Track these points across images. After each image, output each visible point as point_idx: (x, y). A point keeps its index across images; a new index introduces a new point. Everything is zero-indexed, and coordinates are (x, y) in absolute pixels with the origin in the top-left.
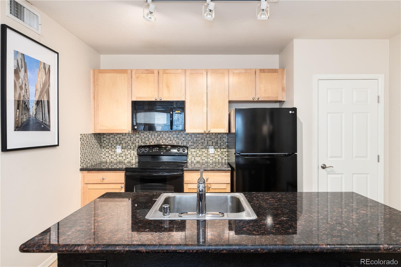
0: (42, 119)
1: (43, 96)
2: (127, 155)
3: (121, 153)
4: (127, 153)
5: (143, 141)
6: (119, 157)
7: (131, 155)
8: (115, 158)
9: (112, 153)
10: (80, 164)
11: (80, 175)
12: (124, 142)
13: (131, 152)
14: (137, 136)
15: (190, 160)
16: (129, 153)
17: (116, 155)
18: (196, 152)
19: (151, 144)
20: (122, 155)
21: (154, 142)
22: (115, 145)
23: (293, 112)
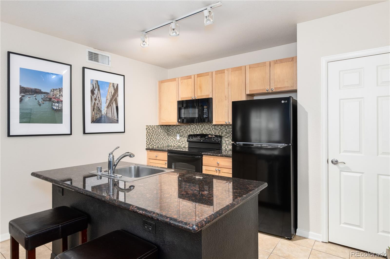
0: (111, 116)
1: (112, 103)
2: (183, 141)
3: (179, 140)
4: (183, 140)
5: (193, 131)
6: (179, 142)
7: (185, 141)
8: (176, 143)
9: (174, 140)
10: (146, 146)
12: (181, 132)
13: (185, 139)
14: (189, 127)
15: (224, 147)
16: (184, 140)
17: (177, 141)
18: (229, 141)
19: (198, 133)
20: (180, 141)
21: (200, 132)
22: (176, 134)
23: (286, 102)
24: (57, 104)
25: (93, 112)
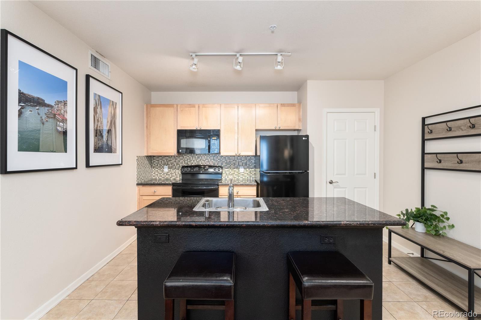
1: (112, 126)
2: (173, 173)
3: (168, 172)
4: (173, 172)
5: (186, 162)
6: (166, 175)
7: (176, 173)
8: (163, 176)
9: (160, 172)
10: (136, 180)
11: (136, 188)
12: (170, 163)
13: (176, 171)
14: (181, 158)
15: (224, 177)
16: (174, 172)
17: (164, 173)
18: (229, 171)
19: (193, 165)
20: (169, 174)
21: (195, 163)
22: (163, 166)
23: (306, 139)
24: (61, 124)
25: (96, 137)
